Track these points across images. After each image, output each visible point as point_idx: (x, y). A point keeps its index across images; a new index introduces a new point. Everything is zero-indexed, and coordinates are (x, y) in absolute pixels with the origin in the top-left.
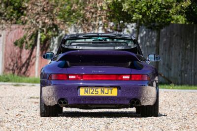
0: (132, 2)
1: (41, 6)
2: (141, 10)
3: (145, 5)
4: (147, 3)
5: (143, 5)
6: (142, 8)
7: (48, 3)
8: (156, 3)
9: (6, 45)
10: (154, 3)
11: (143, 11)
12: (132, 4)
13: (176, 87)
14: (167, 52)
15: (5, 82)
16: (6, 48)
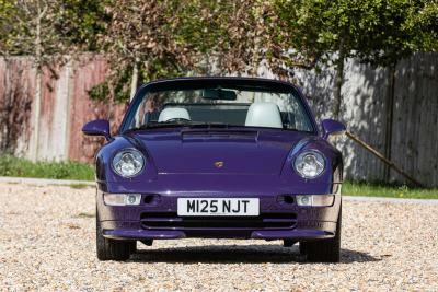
0: (316, 5)
1: (139, 13)
2: (336, 22)
3: (345, 11)
4: (350, 6)
5: (341, 10)
6: (338, 17)
7: (153, 6)
8: (370, 6)
9: (74, 97)
10: (366, 5)
11: (341, 24)
12: (317, 8)
13: (413, 193)
14: (410, 113)
15: (58, 178)
16: (74, 104)
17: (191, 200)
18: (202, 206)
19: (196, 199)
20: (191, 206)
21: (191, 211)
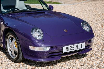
17: (67, 47)
18: (70, 48)
19: (68, 46)
20: (67, 49)
21: (67, 50)
